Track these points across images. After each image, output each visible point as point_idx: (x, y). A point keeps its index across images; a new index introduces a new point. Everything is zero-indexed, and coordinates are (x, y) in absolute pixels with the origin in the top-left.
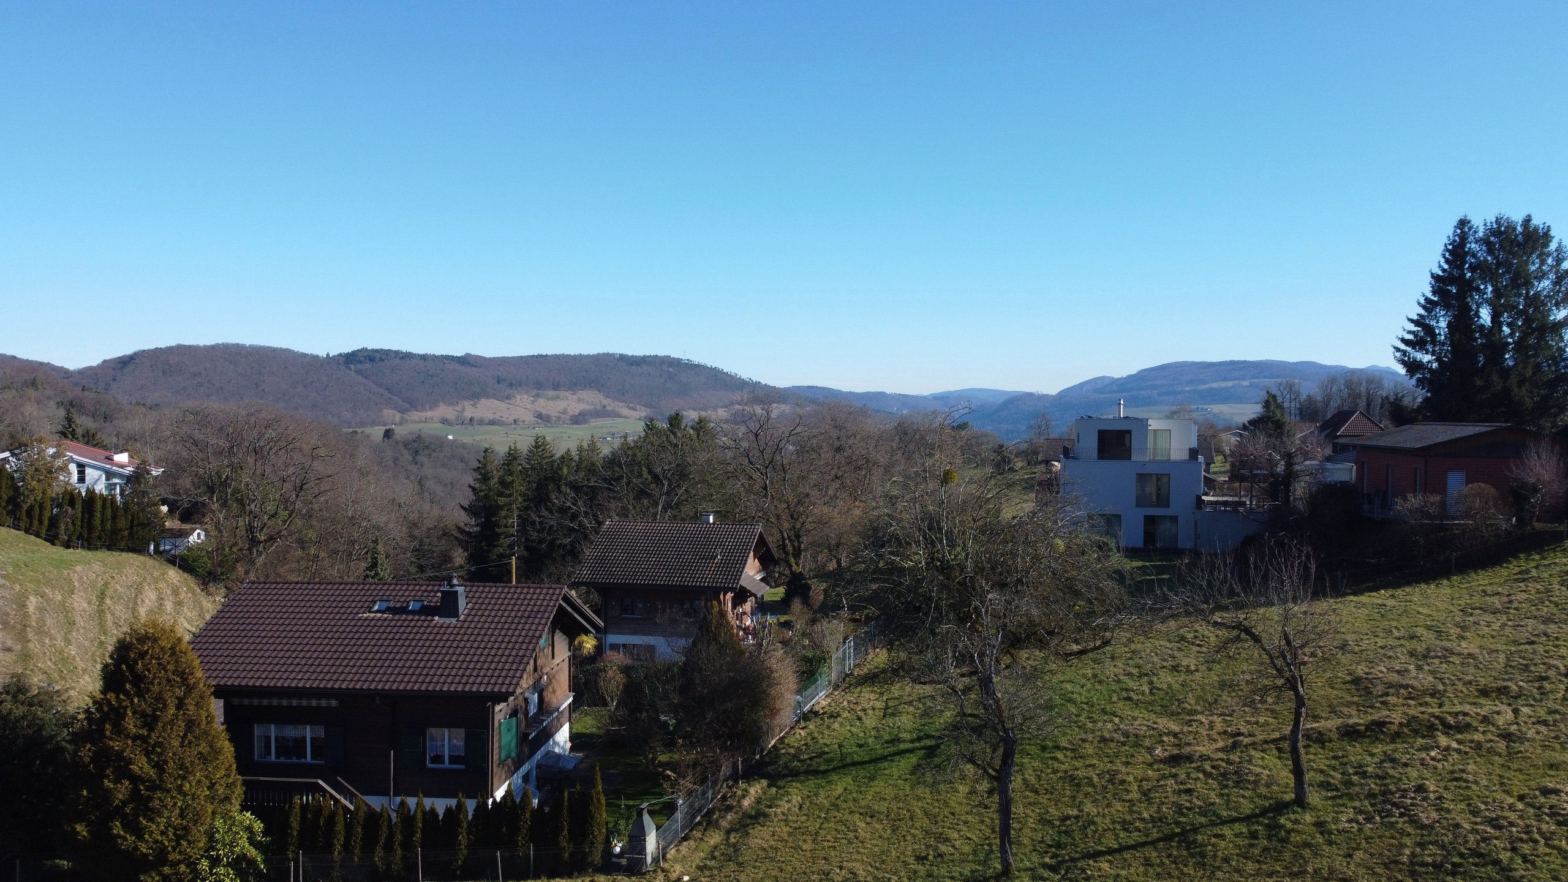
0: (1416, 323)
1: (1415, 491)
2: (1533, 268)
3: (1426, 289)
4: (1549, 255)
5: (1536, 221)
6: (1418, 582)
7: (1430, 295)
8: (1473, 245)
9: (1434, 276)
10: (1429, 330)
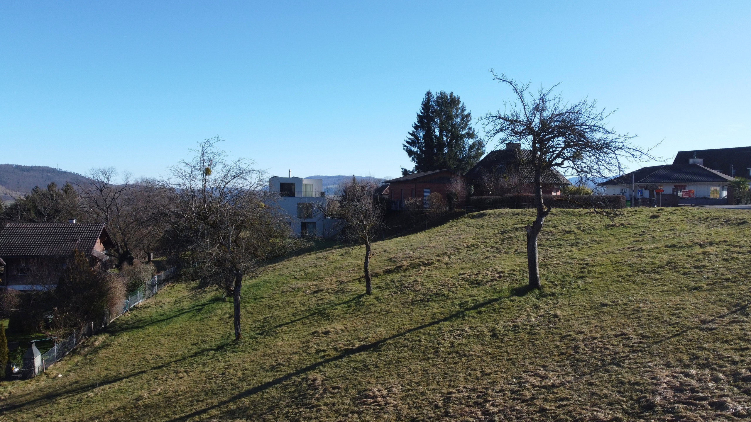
0: (412, 134)
1: (412, 196)
2: (454, 113)
3: (415, 120)
4: (459, 108)
5: (455, 94)
6: (413, 233)
7: (417, 123)
8: (432, 103)
9: (419, 116)
10: (416, 137)
